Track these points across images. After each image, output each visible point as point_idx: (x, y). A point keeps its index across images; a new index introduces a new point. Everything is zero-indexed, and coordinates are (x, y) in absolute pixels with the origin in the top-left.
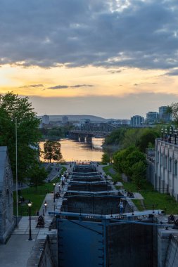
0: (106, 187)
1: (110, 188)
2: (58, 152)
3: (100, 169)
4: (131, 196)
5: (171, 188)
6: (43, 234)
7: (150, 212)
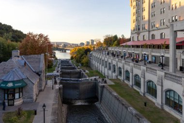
0: (74, 68)
1: (76, 69)
2: (55, 56)
3: (70, 62)
4: (85, 71)
5: (98, 68)
6: (57, 87)
7: (95, 77)
